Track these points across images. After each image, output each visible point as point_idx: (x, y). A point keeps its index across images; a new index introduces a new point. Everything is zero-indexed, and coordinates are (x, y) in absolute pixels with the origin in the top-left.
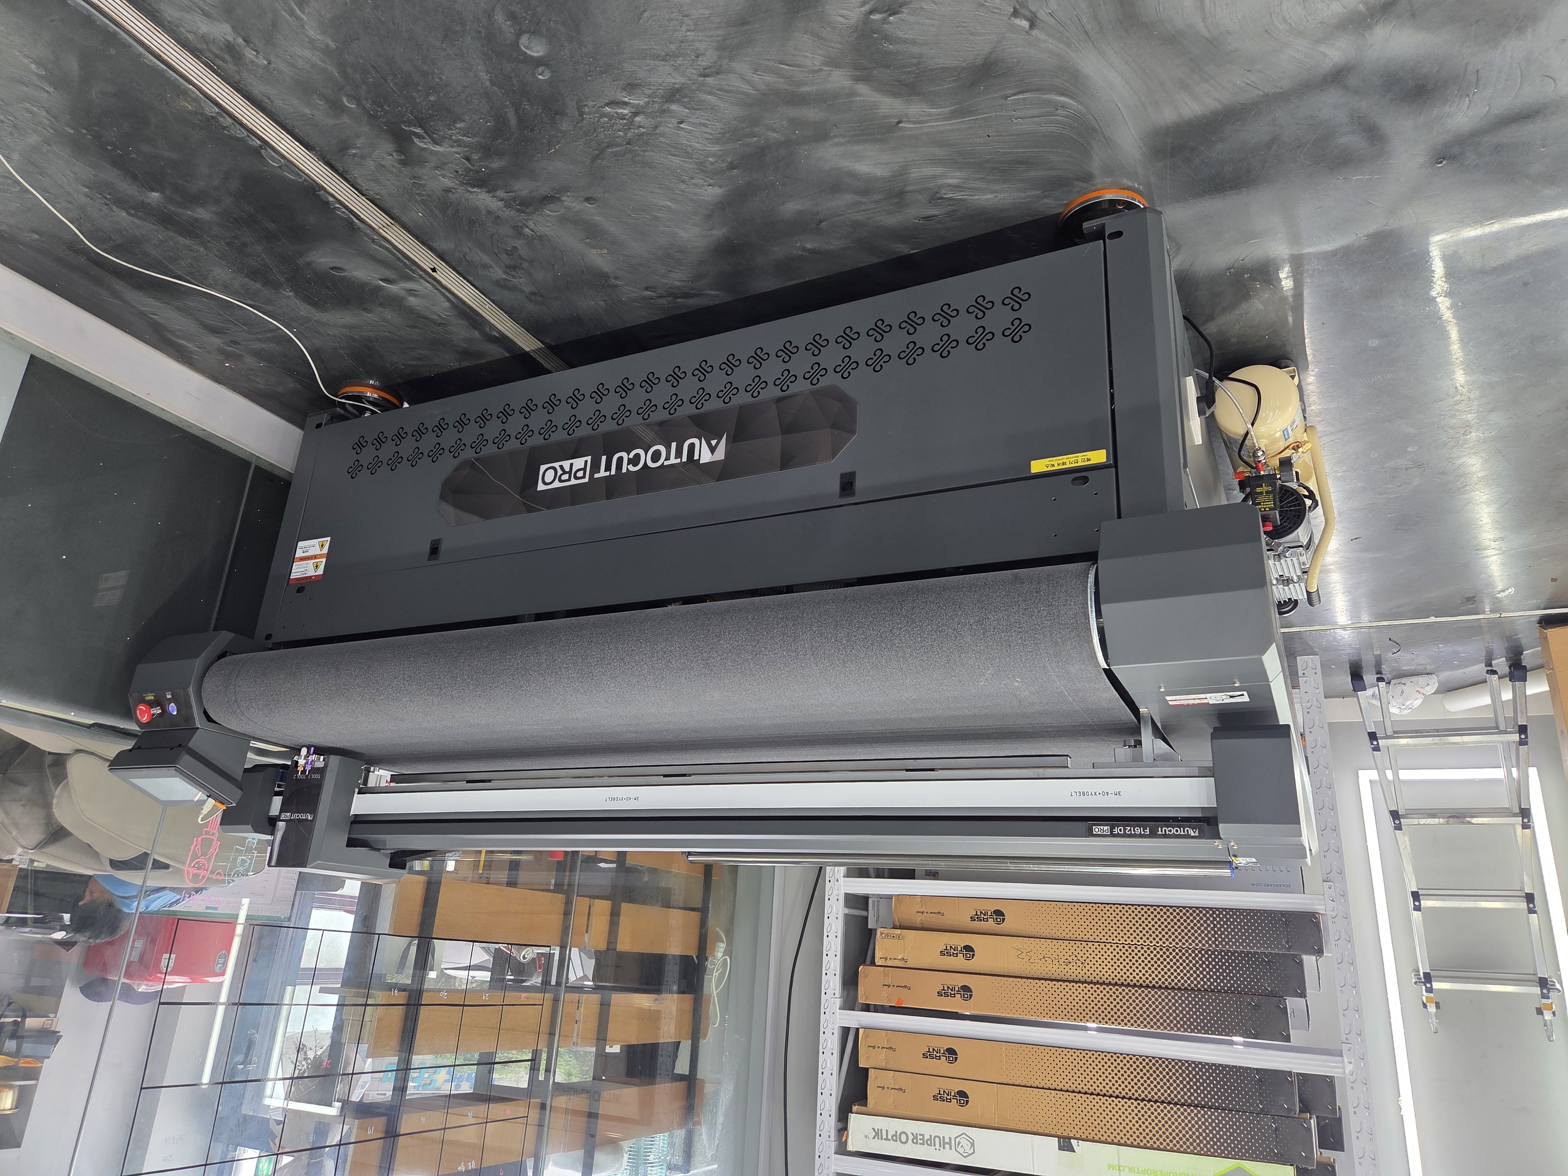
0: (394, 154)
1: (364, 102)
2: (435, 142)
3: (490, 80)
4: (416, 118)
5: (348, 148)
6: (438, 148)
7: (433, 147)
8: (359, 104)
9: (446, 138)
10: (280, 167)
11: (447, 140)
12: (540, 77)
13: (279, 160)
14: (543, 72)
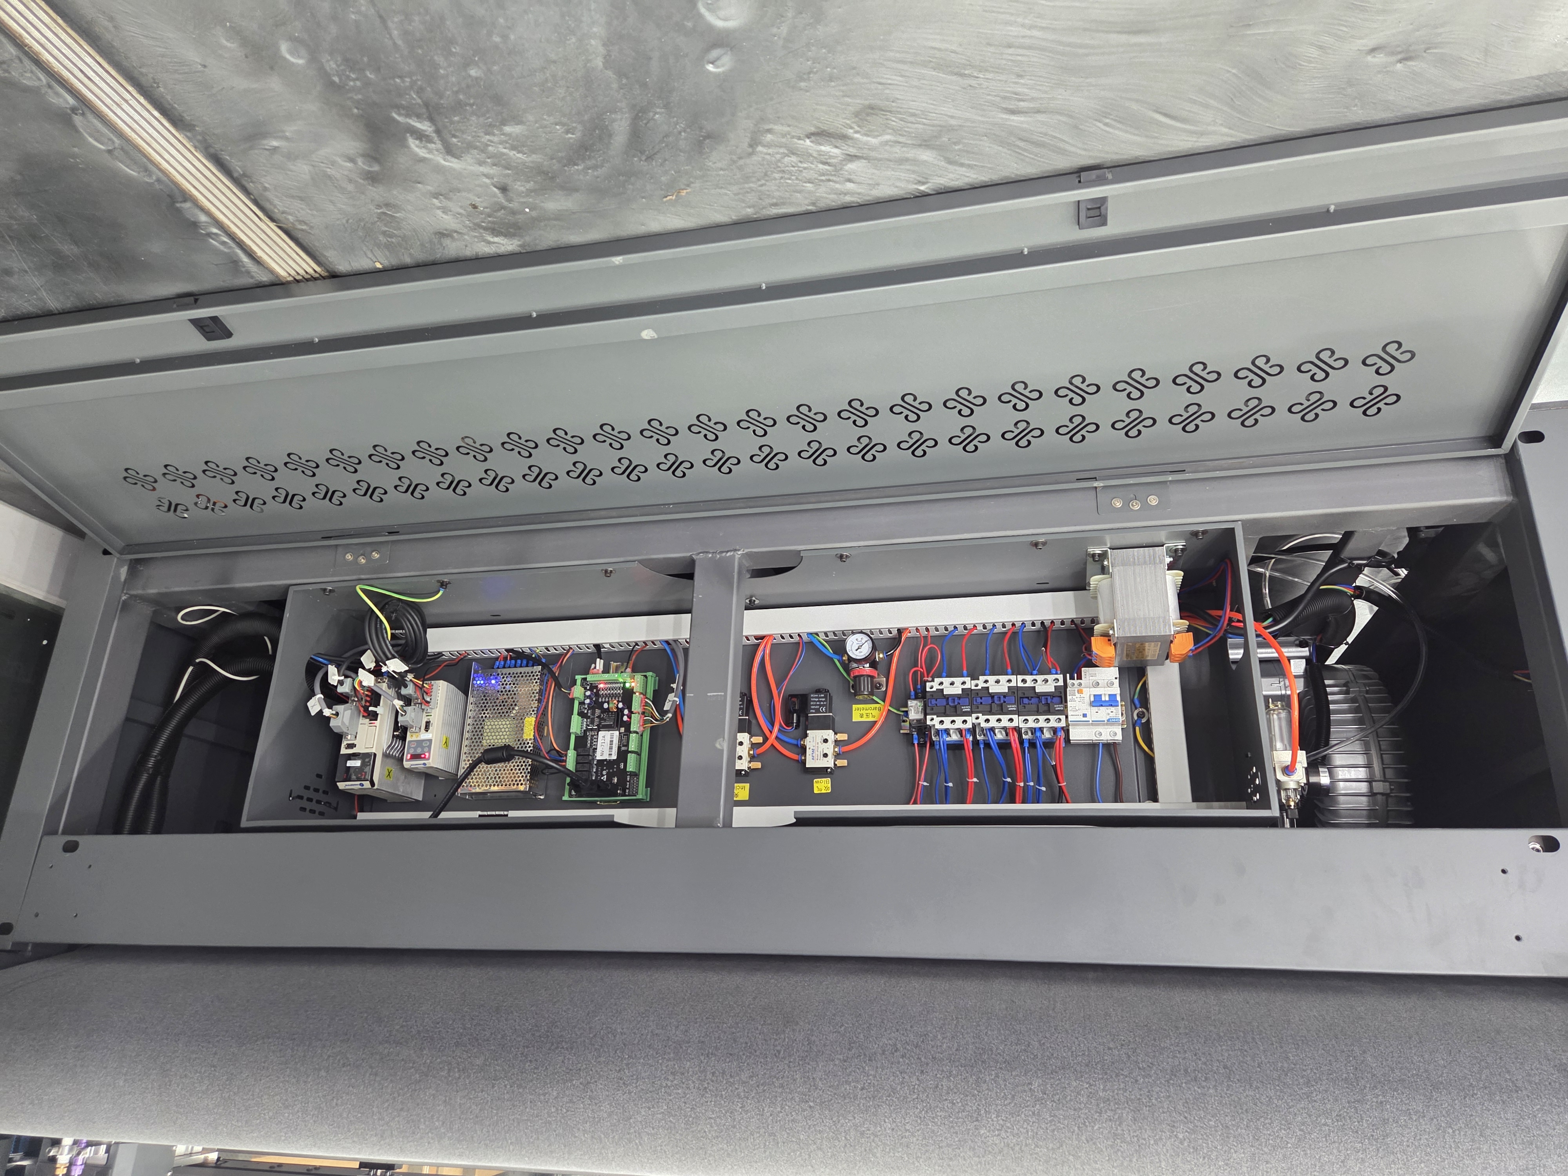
0: (360, 161)
1: (325, 58)
2: (449, 150)
3: (607, 58)
4: (426, 105)
5: (264, 135)
6: (454, 164)
7: (441, 160)
8: (314, 58)
9: (476, 148)
10: (110, 152)
11: (475, 152)
12: (710, 67)
13: (110, 139)
14: (718, 59)
